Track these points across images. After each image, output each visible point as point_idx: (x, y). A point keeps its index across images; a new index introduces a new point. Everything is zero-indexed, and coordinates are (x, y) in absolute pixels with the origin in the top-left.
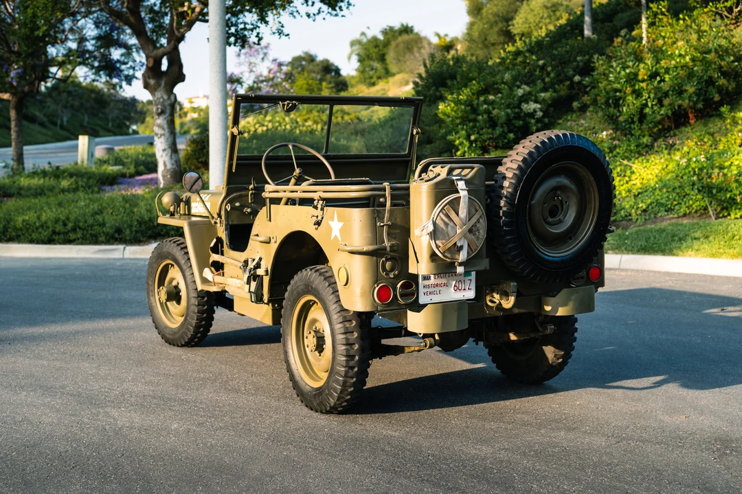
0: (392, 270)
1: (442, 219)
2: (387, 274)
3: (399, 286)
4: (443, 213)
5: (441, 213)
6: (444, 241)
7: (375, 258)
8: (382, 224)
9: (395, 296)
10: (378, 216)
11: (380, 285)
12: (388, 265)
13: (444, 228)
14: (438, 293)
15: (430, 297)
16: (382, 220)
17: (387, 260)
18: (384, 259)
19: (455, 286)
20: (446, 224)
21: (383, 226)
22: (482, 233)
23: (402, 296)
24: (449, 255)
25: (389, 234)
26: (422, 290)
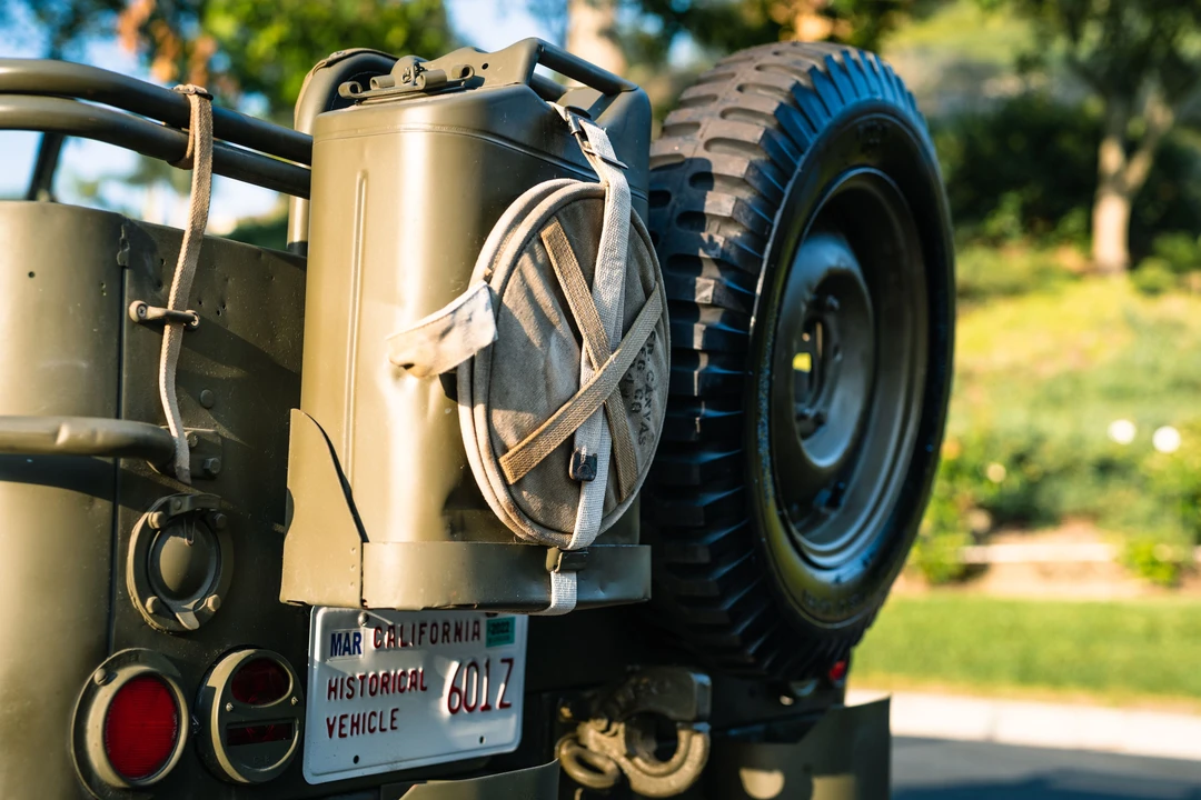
0: (189, 586)
1: (529, 293)
2: (162, 611)
3: (219, 678)
4: (534, 260)
5: (526, 259)
6: (527, 418)
7: (102, 506)
8: (154, 312)
9: (199, 735)
10: (134, 262)
11: (124, 675)
12: (173, 553)
13: (536, 341)
14: (387, 724)
15: (358, 743)
16: (153, 287)
17: (171, 524)
18: (153, 517)
19: (454, 689)
20: (545, 325)
21: (157, 325)
22: (655, 409)
23: (232, 737)
24: (534, 503)
25: (182, 380)
26: (321, 708)
